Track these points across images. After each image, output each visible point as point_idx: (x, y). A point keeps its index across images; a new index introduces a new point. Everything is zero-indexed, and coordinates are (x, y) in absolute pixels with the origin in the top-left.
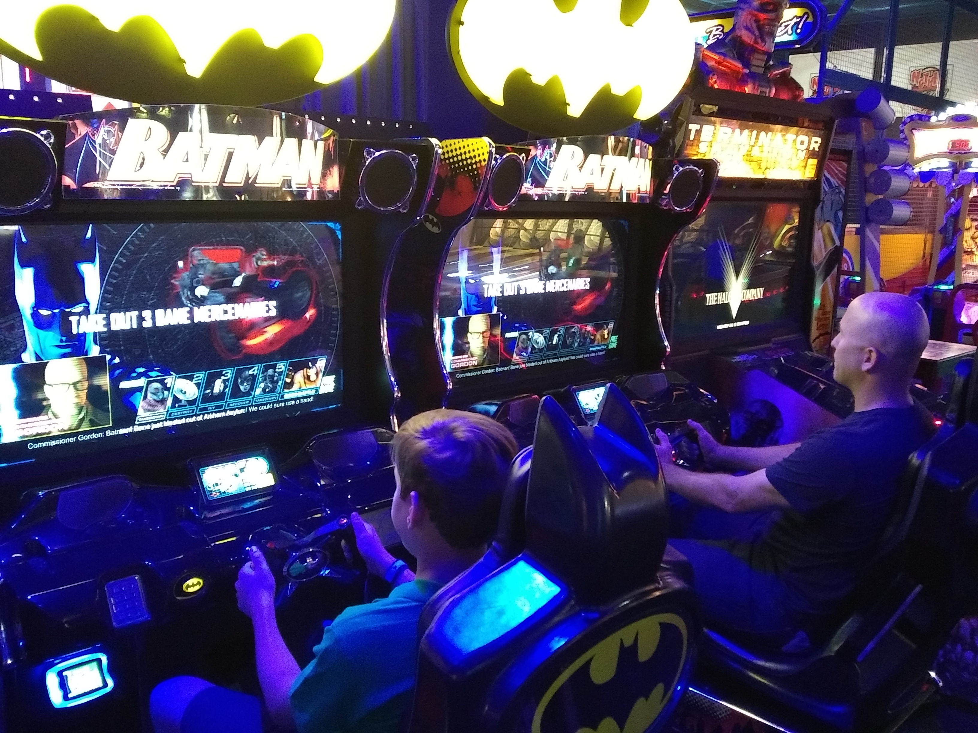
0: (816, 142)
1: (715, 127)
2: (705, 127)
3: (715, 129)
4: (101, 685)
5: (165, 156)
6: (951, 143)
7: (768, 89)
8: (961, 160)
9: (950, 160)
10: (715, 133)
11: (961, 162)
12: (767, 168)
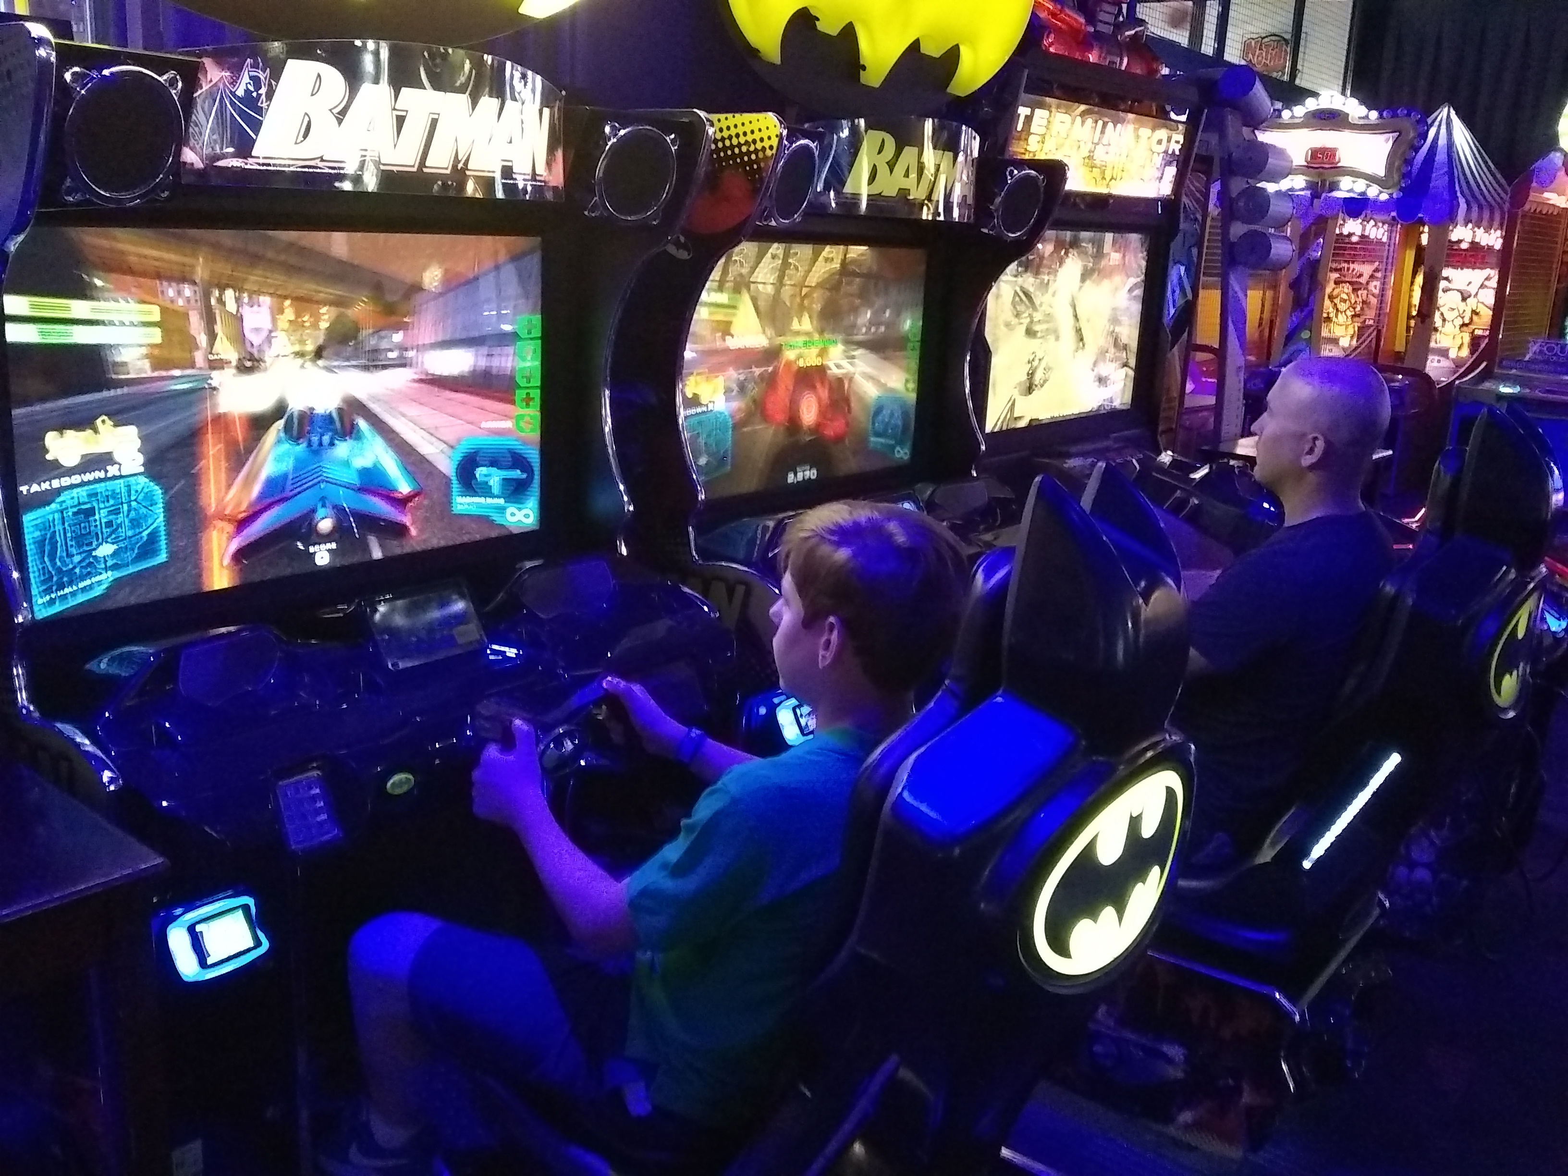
0: (1177, 142)
1: (1051, 112)
2: (1038, 112)
3: (1050, 116)
4: (251, 944)
5: (340, 122)
6: (1310, 152)
7: (1119, 59)
8: (1323, 178)
9: (1307, 178)
10: (1049, 122)
11: (1323, 182)
12: (1112, 178)
